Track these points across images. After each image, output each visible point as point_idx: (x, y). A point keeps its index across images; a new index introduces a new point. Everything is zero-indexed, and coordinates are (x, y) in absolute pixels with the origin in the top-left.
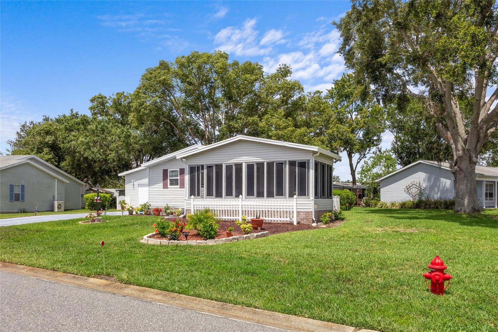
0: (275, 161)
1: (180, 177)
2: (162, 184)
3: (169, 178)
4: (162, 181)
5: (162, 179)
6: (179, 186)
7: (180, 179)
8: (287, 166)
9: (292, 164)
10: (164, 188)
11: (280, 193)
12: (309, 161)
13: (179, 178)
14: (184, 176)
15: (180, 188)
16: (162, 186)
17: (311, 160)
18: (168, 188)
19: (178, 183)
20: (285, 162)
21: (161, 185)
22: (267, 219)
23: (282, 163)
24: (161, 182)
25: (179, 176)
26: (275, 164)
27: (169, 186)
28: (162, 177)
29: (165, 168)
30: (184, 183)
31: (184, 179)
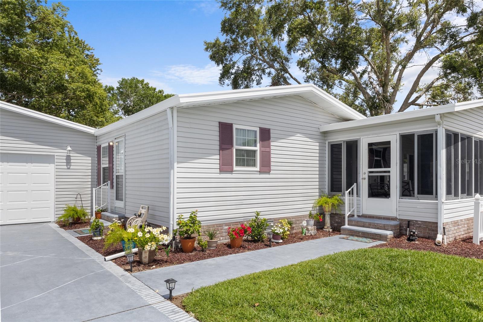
1: (260, 147)
2: (218, 161)
3: (235, 147)
4: (218, 152)
5: (218, 147)
6: (258, 169)
7: (261, 152)
10: (222, 171)
13: (258, 148)
14: (269, 146)
15: (261, 172)
16: (218, 166)
18: (231, 171)
19: (256, 161)
21: (215, 160)
24: (215, 155)
25: (258, 145)
27: (235, 168)
28: (218, 143)
29: (226, 120)
30: (269, 161)
31: (269, 153)
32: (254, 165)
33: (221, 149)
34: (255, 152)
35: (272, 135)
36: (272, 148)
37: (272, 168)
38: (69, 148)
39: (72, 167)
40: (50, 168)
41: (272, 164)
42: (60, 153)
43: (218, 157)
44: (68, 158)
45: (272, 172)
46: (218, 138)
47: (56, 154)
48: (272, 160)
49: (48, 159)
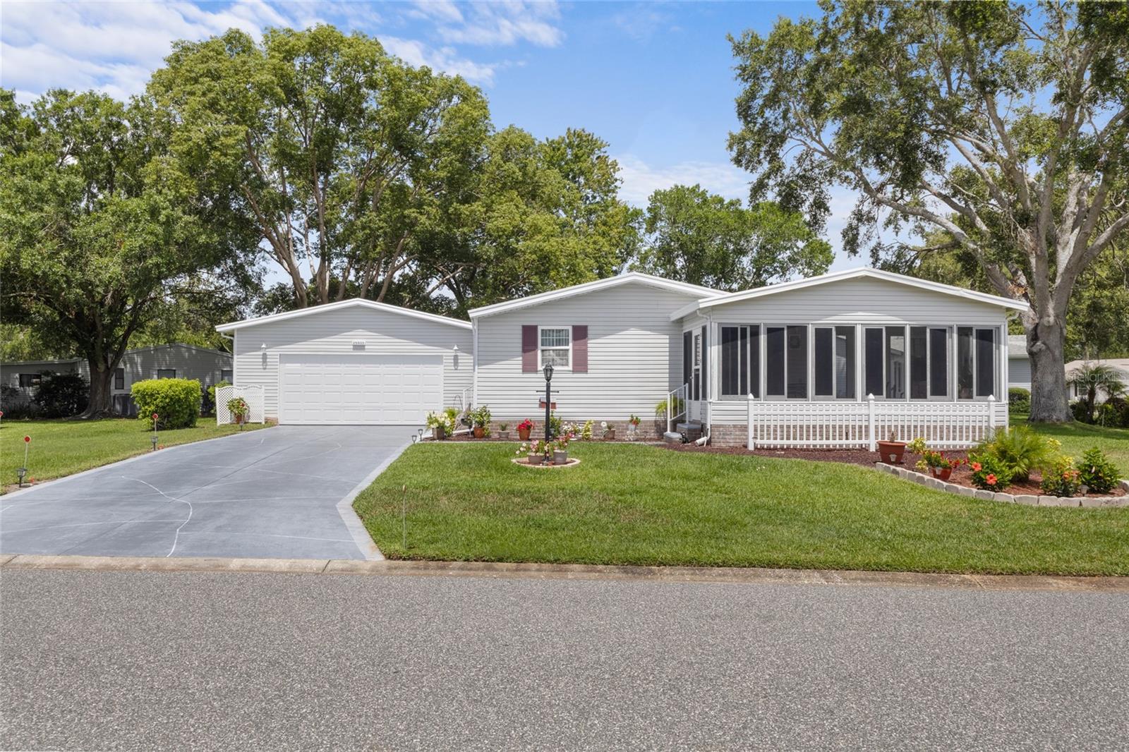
0: (929, 326)
1: (574, 345)
2: (521, 362)
3: (540, 347)
4: (521, 353)
5: (521, 350)
6: (570, 368)
7: (574, 350)
8: (955, 336)
9: (964, 332)
10: (525, 370)
11: (940, 389)
12: (998, 328)
13: (570, 347)
14: (586, 344)
15: (574, 371)
16: (521, 367)
17: (1003, 327)
18: (537, 371)
19: (567, 360)
20: (951, 328)
21: (518, 362)
22: (931, 442)
23: (945, 331)
24: (518, 356)
25: (571, 344)
26: (928, 331)
27: (541, 368)
28: (521, 345)
29: (529, 322)
30: (586, 360)
31: (585, 351)
32: (567, 365)
33: (524, 351)
34: (568, 350)
35: (589, 332)
36: (589, 345)
37: (589, 367)
38: (456, 348)
39: (459, 368)
40: (439, 369)
41: (589, 362)
42: (448, 353)
43: (521, 358)
44: (456, 358)
45: (589, 371)
46: (521, 341)
47: (444, 354)
48: (589, 358)
49: (437, 360)
